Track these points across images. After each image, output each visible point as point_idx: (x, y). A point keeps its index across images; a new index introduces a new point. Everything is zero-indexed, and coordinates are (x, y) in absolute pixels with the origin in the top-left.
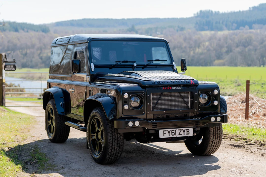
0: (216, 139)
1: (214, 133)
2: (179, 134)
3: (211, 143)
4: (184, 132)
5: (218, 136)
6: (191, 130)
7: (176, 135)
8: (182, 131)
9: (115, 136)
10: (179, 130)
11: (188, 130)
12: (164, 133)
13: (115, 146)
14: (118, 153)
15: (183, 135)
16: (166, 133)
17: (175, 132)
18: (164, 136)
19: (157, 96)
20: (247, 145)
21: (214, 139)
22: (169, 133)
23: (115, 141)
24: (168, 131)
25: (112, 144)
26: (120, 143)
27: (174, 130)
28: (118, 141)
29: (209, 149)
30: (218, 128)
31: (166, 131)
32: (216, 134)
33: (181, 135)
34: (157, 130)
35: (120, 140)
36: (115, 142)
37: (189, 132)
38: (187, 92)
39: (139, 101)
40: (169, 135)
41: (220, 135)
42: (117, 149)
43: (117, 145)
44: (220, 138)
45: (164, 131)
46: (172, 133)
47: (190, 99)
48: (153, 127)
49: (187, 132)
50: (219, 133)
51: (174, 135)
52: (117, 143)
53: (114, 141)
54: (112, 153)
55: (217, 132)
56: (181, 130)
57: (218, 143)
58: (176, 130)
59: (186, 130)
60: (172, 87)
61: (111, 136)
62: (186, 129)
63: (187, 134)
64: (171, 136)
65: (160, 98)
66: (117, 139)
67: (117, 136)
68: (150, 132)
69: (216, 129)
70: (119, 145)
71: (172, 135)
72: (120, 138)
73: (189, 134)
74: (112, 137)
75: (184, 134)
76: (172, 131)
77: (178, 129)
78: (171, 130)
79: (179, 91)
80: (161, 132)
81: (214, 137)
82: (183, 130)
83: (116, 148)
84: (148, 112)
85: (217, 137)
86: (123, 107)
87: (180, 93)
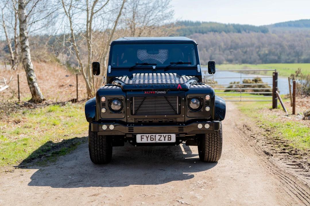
0: (213, 147)
1: (209, 141)
2: (159, 140)
3: (208, 150)
4: (165, 138)
5: (215, 143)
6: (173, 136)
7: (155, 140)
9: (97, 138)
10: (159, 136)
11: (169, 137)
12: (142, 138)
13: (97, 147)
14: (102, 154)
15: (163, 141)
16: (143, 138)
17: (154, 137)
18: (141, 141)
19: (140, 100)
21: (210, 146)
22: (147, 138)
23: (97, 142)
24: (146, 136)
25: (94, 146)
26: (102, 145)
27: (153, 136)
28: (100, 142)
29: (207, 157)
30: (215, 134)
31: (144, 136)
32: (212, 141)
33: (161, 140)
34: (134, 134)
35: (102, 142)
36: (97, 144)
38: (176, 97)
40: (147, 141)
41: (217, 143)
42: (100, 150)
43: (100, 146)
44: (217, 145)
45: (141, 136)
46: (151, 138)
47: (179, 104)
48: (129, 132)
49: (168, 138)
50: (216, 140)
51: (153, 140)
52: (100, 145)
53: (95, 143)
54: (96, 154)
55: (213, 139)
56: (161, 136)
57: (216, 150)
58: (155, 136)
59: (167, 136)
60: (156, 92)
61: (93, 137)
62: (167, 135)
63: (168, 140)
64: (149, 141)
65: (143, 102)
66: (99, 141)
67: (99, 138)
68: (128, 136)
69: (212, 136)
70: (101, 147)
71: (151, 140)
72: (102, 140)
73: (170, 140)
74: (94, 139)
75: (165, 140)
77: (157, 135)
78: (150, 135)
80: (138, 137)
81: (211, 144)
82: (163, 136)
83: (98, 149)
84: (128, 116)
85: (213, 145)
86: (100, 110)
87: (166, 98)
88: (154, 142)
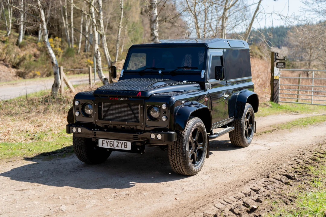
0: (176, 159)
1: (172, 152)
2: (117, 147)
4: (122, 145)
6: (129, 144)
7: (114, 146)
8: (120, 144)
9: (77, 139)
10: (117, 142)
11: (126, 144)
12: (103, 143)
15: (120, 148)
16: (104, 143)
17: (113, 143)
18: (103, 145)
22: (107, 143)
24: (106, 141)
26: (81, 146)
27: (112, 142)
28: (79, 144)
31: (105, 141)
33: (119, 147)
34: (97, 139)
37: (126, 145)
38: (138, 105)
40: (107, 146)
45: (103, 141)
46: (110, 144)
48: (93, 136)
49: (125, 145)
51: (112, 146)
55: (175, 151)
56: (119, 142)
58: (114, 142)
59: (124, 144)
60: (119, 98)
62: (124, 142)
63: (125, 147)
66: (79, 142)
67: (79, 139)
68: (93, 140)
70: (80, 148)
71: (110, 146)
72: (81, 142)
73: (126, 147)
75: (122, 147)
76: (110, 142)
77: (116, 141)
78: (109, 140)
80: (100, 141)
81: (173, 156)
82: (121, 142)
86: (75, 113)
87: (129, 105)
88: (112, 148)
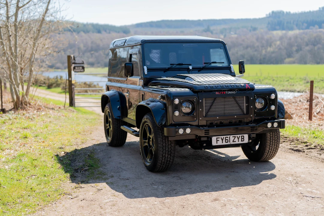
0: (273, 145)
1: (271, 139)
2: (233, 141)
3: (268, 149)
4: (238, 139)
5: (275, 142)
6: (246, 137)
7: (230, 142)
8: (236, 138)
9: (166, 144)
10: (233, 137)
11: (243, 137)
12: (217, 141)
13: (166, 154)
14: (169, 161)
15: (237, 143)
16: (219, 140)
17: (228, 139)
18: (217, 143)
19: (210, 101)
20: (307, 149)
21: (271, 145)
22: (222, 140)
23: (166, 148)
24: (221, 138)
25: (163, 152)
26: (171, 151)
27: (228, 137)
28: (169, 148)
29: (266, 156)
30: (275, 133)
31: (219, 138)
32: (273, 140)
33: (235, 142)
34: (210, 137)
35: (171, 148)
36: (166, 150)
37: (243, 138)
38: (242, 97)
39: (191, 106)
40: (222, 143)
41: (277, 141)
42: (168, 157)
43: (168, 152)
44: (277, 144)
45: (217, 138)
46: (226, 140)
47: (246, 104)
48: (205, 134)
49: (242, 139)
50: (276, 139)
51: (228, 142)
52: (168, 151)
53: (164, 149)
54: (163, 161)
55: (274, 138)
56: (235, 137)
57: (275, 149)
58: (230, 137)
59: (240, 137)
60: (226, 92)
61: (162, 143)
62: (240, 135)
63: (242, 141)
64: (224, 143)
65: (213, 103)
66: (168, 147)
68: (203, 139)
69: (273, 135)
70: (170, 153)
71: (226, 142)
72: (171, 145)
74: (163, 144)
75: (238, 141)
77: (232, 136)
78: (225, 137)
79: (234, 96)
80: (214, 139)
81: (271, 143)
82: (237, 136)
83: (167, 156)
84: (201, 119)
86: (173, 113)
87: (234, 98)
88: (228, 143)
